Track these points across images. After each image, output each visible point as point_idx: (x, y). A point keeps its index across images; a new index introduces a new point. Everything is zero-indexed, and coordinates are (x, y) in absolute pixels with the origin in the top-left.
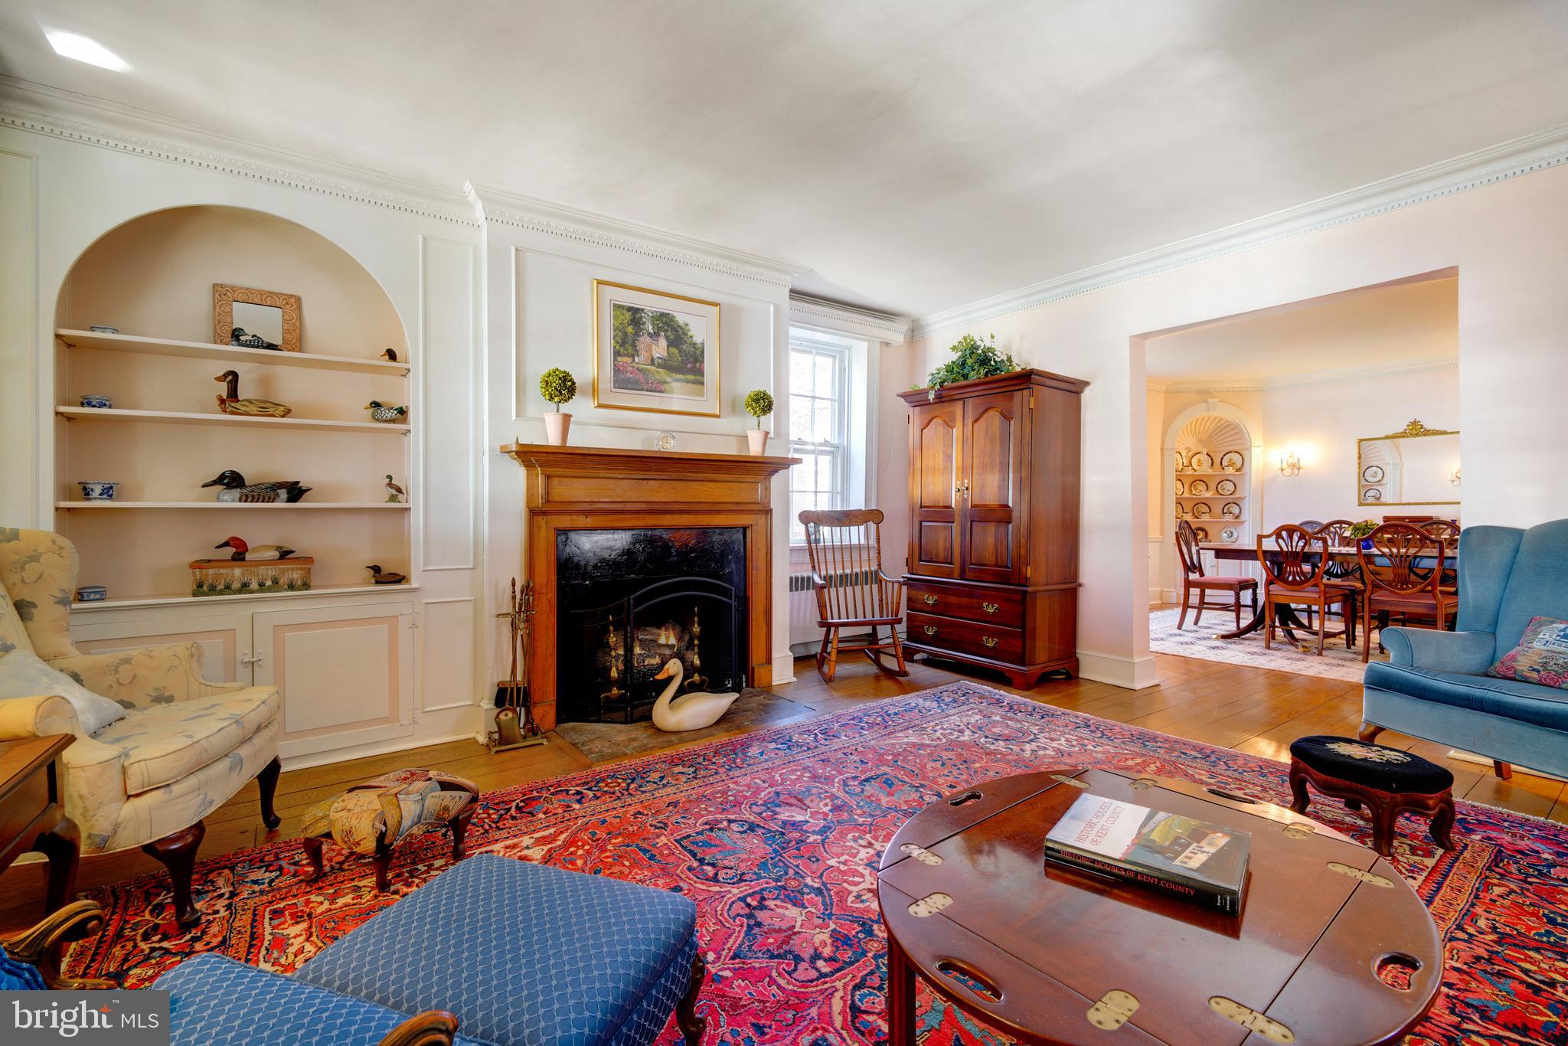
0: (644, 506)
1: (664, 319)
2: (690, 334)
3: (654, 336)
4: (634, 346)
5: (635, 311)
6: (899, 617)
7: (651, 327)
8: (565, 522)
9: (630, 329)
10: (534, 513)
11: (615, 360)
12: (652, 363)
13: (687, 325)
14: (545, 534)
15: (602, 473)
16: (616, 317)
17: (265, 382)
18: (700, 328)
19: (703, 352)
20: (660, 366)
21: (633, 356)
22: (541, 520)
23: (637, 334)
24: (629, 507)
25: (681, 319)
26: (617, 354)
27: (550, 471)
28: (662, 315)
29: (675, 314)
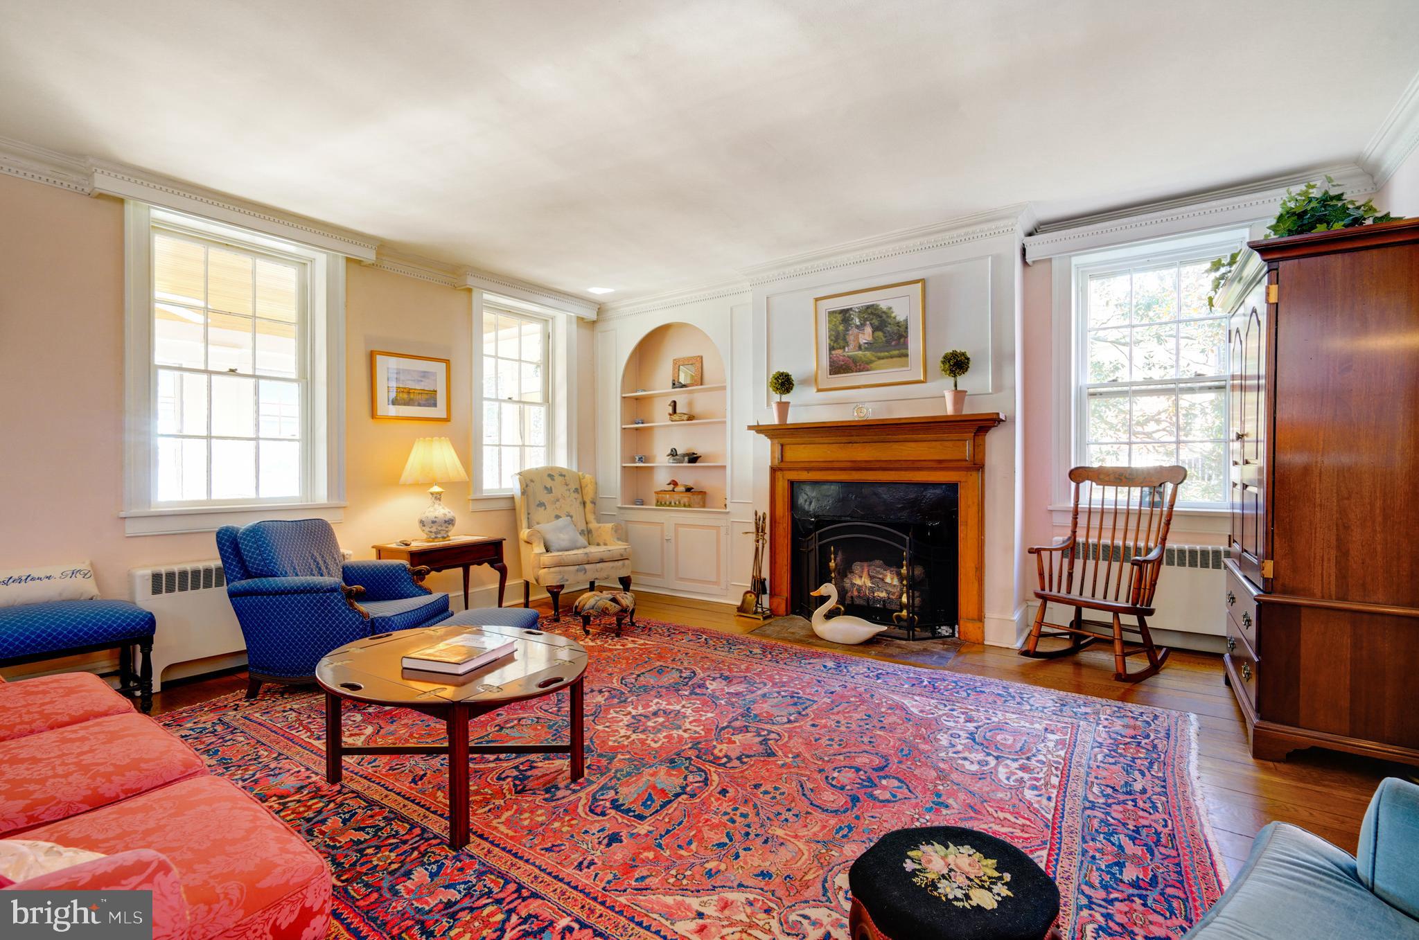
0: (849, 465)
1: (869, 311)
2: (893, 315)
3: (861, 327)
4: (845, 339)
5: (845, 312)
6: (1152, 607)
7: (857, 320)
8: (794, 476)
9: (841, 328)
10: (774, 470)
11: (830, 354)
12: (860, 348)
13: (890, 308)
14: (782, 486)
15: (817, 440)
16: (830, 322)
17: (690, 404)
18: (902, 307)
19: (907, 328)
20: (866, 349)
21: (844, 348)
22: (779, 474)
23: (847, 330)
24: (836, 465)
25: (883, 306)
26: (832, 349)
27: (783, 441)
28: (868, 307)
29: (878, 303)
